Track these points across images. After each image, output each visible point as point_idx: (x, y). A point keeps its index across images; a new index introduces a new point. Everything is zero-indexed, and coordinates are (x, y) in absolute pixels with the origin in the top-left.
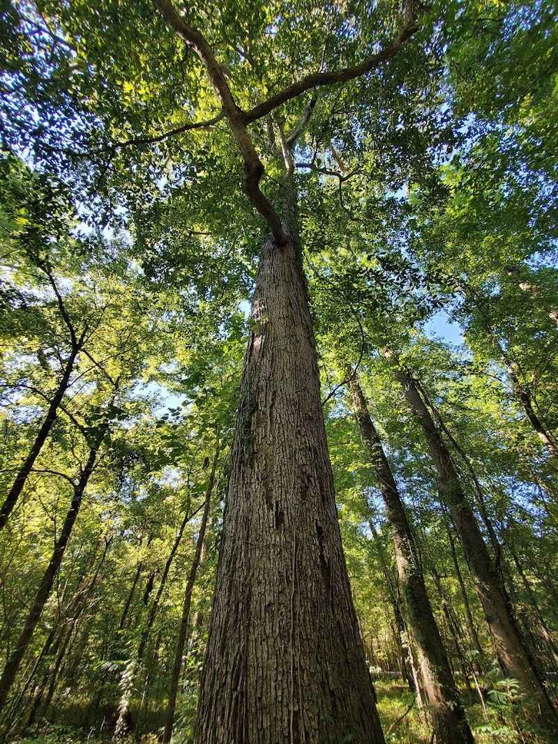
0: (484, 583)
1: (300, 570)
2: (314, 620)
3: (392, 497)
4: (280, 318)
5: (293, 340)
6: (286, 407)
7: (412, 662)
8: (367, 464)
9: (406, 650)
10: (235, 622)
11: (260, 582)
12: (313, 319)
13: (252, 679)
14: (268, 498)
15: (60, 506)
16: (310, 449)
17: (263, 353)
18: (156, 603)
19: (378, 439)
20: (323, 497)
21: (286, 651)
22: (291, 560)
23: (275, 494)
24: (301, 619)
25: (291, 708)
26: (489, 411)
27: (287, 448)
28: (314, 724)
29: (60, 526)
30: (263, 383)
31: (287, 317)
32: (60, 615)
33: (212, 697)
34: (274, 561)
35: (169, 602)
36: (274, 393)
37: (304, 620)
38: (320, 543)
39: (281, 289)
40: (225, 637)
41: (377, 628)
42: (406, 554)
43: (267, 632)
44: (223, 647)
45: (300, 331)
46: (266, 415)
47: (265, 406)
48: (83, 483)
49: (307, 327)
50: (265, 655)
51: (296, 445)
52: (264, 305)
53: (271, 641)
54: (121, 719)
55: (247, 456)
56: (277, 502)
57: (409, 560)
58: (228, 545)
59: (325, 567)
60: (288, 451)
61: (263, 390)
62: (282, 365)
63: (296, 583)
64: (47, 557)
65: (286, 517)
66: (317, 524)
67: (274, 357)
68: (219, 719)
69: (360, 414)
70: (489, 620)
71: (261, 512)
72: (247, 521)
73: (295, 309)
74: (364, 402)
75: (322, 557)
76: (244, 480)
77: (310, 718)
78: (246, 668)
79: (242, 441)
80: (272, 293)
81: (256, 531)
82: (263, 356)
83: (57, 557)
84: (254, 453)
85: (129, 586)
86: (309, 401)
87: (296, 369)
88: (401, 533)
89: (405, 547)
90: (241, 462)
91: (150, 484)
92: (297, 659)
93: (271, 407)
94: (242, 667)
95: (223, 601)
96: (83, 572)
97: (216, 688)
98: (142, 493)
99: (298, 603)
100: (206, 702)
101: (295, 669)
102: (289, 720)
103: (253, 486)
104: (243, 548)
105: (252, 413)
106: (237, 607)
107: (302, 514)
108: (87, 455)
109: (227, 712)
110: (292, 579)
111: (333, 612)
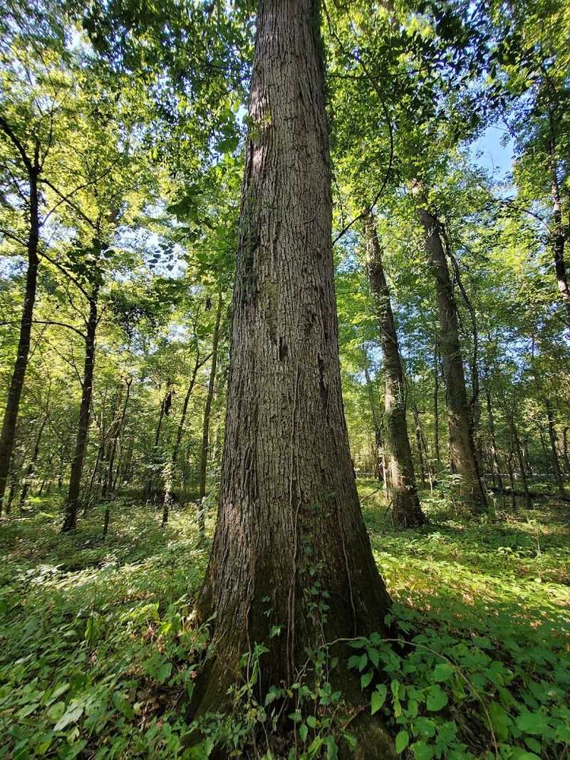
0: (456, 415)
1: (301, 392)
2: (311, 428)
3: (391, 348)
4: (286, 119)
5: (303, 153)
6: (291, 242)
7: (384, 465)
8: (372, 317)
9: (381, 458)
10: (245, 429)
11: (265, 402)
12: (330, 124)
13: (261, 462)
14: (272, 334)
15: (76, 355)
16: (316, 288)
17: (264, 173)
18: (180, 428)
19: (387, 293)
20: (326, 334)
21: (287, 446)
22: (294, 385)
23: (280, 331)
24: (301, 426)
25: (291, 479)
26: (511, 265)
27: (292, 286)
28: (308, 487)
29: (82, 373)
30: (265, 212)
31: (296, 117)
32: (103, 437)
33: (230, 474)
34: (278, 385)
35: (191, 428)
36: (279, 224)
37: (303, 427)
38: (321, 373)
39: (289, 69)
40: (237, 439)
41: (360, 447)
42: (394, 393)
43: (272, 434)
44: (237, 444)
45: (312, 139)
46: (269, 251)
47: (269, 241)
48: (91, 335)
49: (322, 135)
50: (271, 449)
51: (302, 283)
52: (266, 98)
53: (275, 440)
54: (167, 495)
55: (250, 295)
56: (281, 339)
57: (396, 398)
58: (235, 376)
59: (324, 391)
60: (293, 290)
61: (265, 222)
62: (288, 188)
63: (297, 402)
64: (78, 395)
65: (289, 350)
66: (318, 357)
67: (279, 177)
68: (236, 485)
69: (372, 265)
70: (452, 440)
71: (265, 347)
72: (252, 355)
73: (307, 103)
74: (378, 250)
75: (321, 383)
76: (247, 319)
77: (305, 484)
78: (255, 456)
79: (244, 280)
80: (274, 76)
81: (261, 362)
82: (265, 176)
83: (87, 395)
84: (257, 292)
85: (157, 419)
86: (319, 234)
87: (305, 193)
88: (393, 377)
89: (394, 387)
90: (244, 302)
91: (159, 338)
92: (296, 451)
93: (275, 242)
94: (252, 455)
95: (234, 415)
96: (114, 408)
97: (233, 468)
98: (153, 347)
99: (298, 416)
100: (226, 477)
101: (294, 457)
102: (289, 485)
103: (257, 324)
104: (250, 376)
105: (253, 250)
106: (246, 418)
107: (305, 348)
108: (88, 308)
109: (242, 482)
110: (294, 399)
111: (328, 422)
